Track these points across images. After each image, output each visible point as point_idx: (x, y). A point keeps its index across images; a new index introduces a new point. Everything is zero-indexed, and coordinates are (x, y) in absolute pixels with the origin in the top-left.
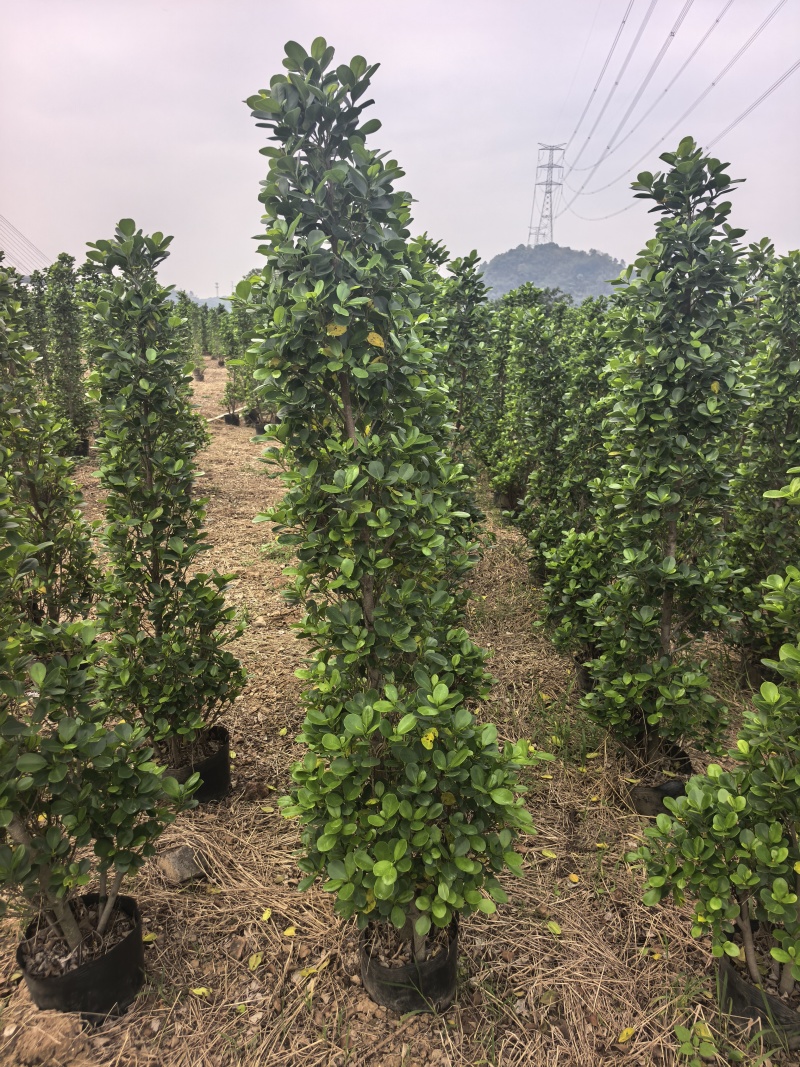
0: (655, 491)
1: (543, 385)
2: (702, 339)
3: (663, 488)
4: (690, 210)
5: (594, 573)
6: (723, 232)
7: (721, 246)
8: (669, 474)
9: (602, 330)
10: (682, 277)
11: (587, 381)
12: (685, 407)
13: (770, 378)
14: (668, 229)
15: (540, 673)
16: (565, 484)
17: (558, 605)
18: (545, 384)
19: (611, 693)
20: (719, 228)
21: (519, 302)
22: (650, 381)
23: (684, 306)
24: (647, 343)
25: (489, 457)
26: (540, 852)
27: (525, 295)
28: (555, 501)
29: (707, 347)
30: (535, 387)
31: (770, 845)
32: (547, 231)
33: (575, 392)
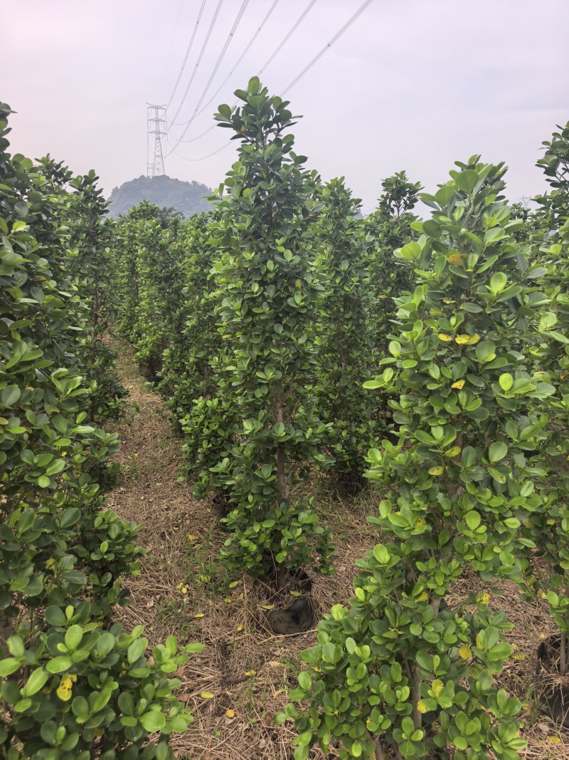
0: (263, 370)
1: (166, 281)
2: (285, 245)
3: (268, 368)
4: (263, 139)
5: (221, 433)
6: (290, 158)
7: (291, 169)
8: (272, 356)
9: (206, 239)
10: (263, 194)
11: (199, 278)
12: (278, 301)
13: (329, 273)
14: (248, 154)
15: (187, 516)
16: (192, 360)
17: (195, 462)
18: (168, 279)
19: (244, 542)
20: (287, 156)
21: (139, 215)
22: (249, 280)
23: (267, 218)
24: (242, 249)
25: (131, 337)
26: (199, 696)
27: (144, 210)
28: (185, 373)
29: (289, 251)
30: (160, 283)
31: (394, 686)
32: (160, 166)
33: (190, 287)
